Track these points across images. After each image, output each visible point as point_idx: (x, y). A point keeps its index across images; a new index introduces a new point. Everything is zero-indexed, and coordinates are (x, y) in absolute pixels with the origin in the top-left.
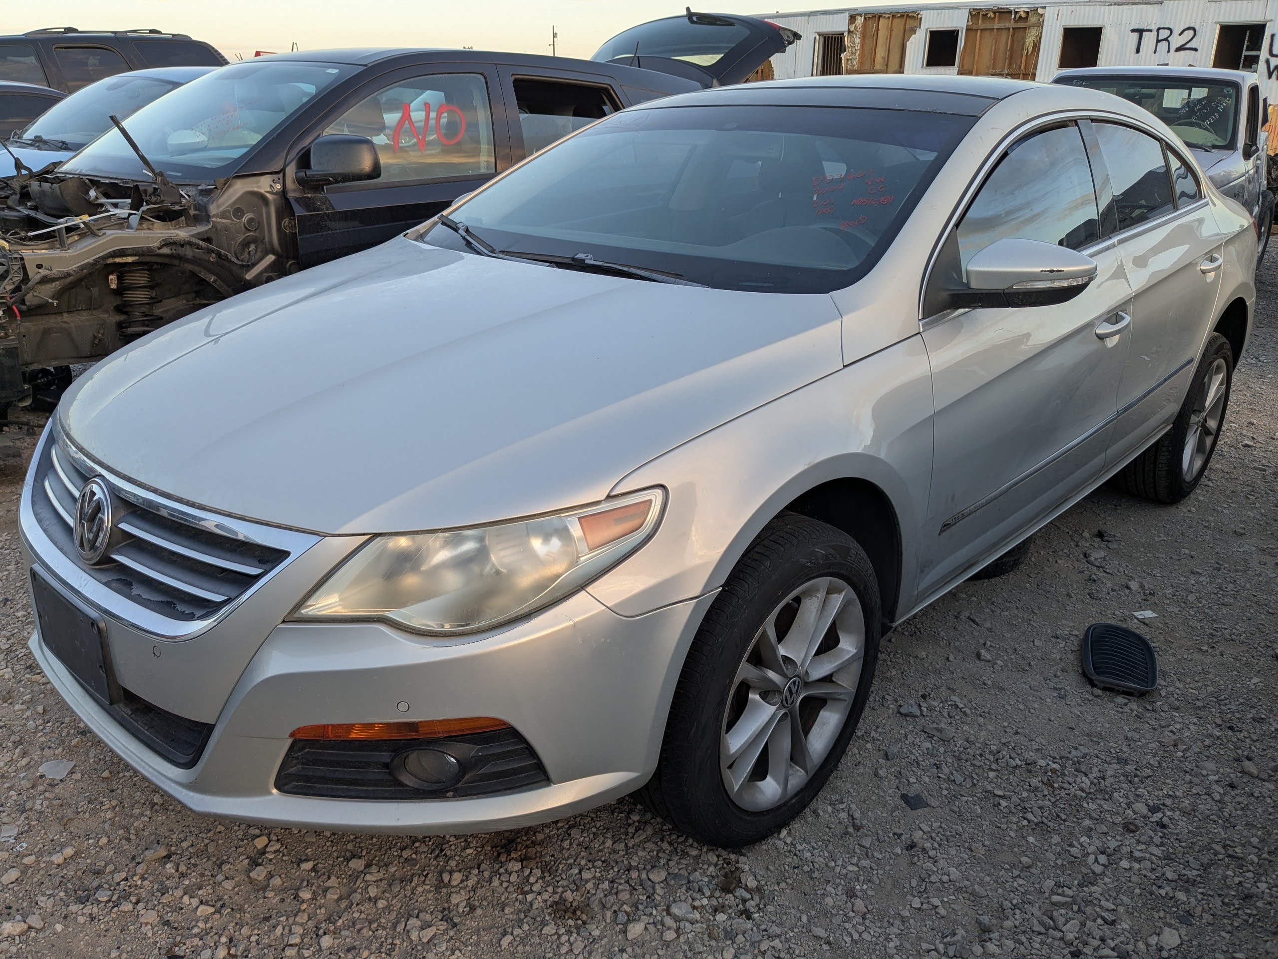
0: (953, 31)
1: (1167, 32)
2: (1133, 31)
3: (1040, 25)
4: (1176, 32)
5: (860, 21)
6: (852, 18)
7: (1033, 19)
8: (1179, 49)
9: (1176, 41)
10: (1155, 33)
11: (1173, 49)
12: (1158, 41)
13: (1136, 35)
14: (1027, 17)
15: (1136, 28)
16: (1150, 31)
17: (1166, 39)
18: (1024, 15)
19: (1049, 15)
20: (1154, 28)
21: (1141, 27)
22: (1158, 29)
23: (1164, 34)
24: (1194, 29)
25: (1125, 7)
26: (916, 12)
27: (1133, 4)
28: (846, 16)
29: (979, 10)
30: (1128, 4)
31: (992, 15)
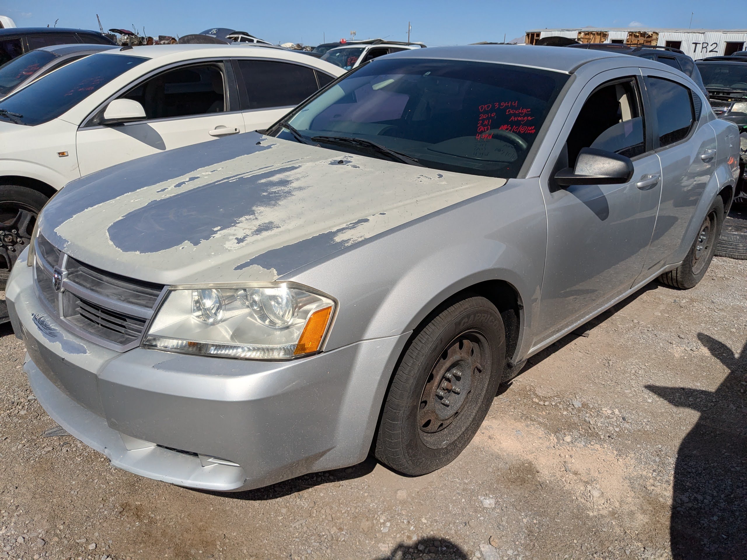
0: (622, 40)
1: (706, 45)
3: (657, 39)
4: (710, 45)
5: (582, 34)
6: (580, 33)
7: (654, 37)
8: (710, 51)
9: (710, 48)
10: (701, 45)
12: (703, 48)
13: (694, 45)
14: (652, 36)
19: (661, 35)
20: (701, 42)
21: (696, 42)
24: (717, 44)
26: (606, 32)
27: (695, 33)
28: (577, 32)
29: (632, 32)
30: (691, 33)
31: (638, 34)
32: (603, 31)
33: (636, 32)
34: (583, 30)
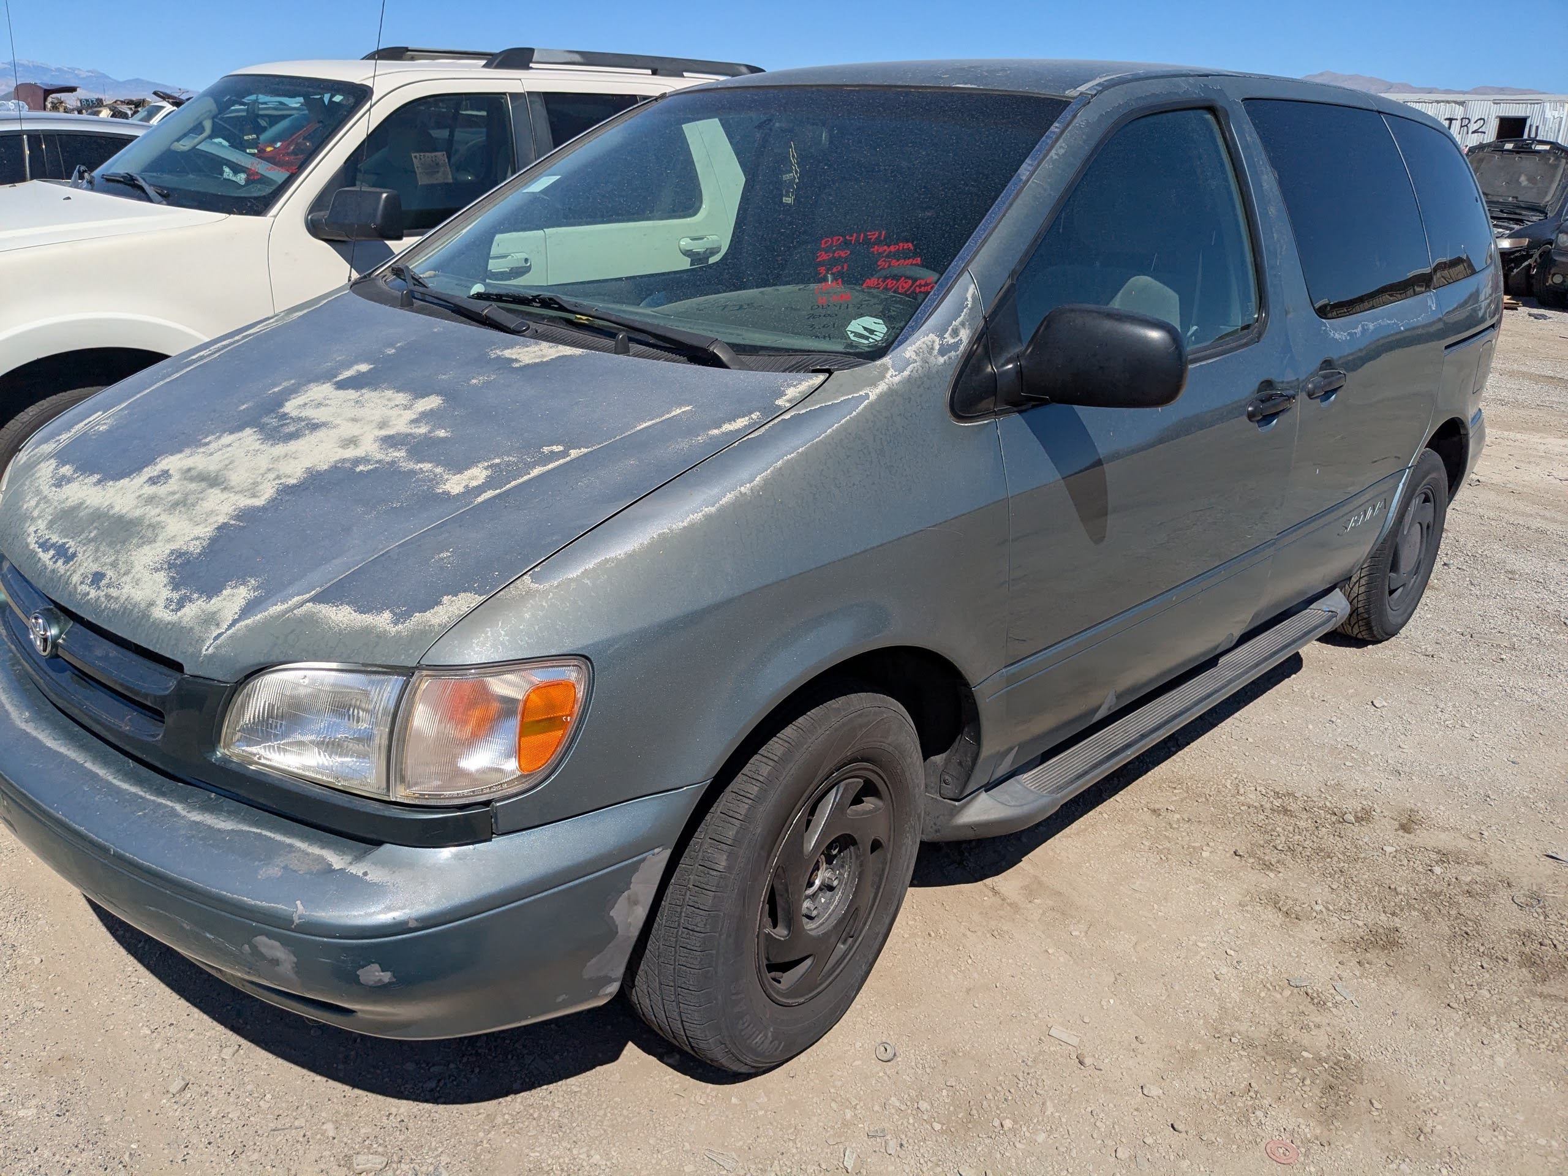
1: (1467, 121)
2: (1446, 119)
4: (1472, 122)
8: (1474, 132)
9: (1473, 127)
10: (1459, 122)
11: (1470, 132)
12: (1461, 126)
13: (1448, 122)
17: (1466, 126)
20: (1459, 118)
22: (1462, 119)
23: (1466, 122)
24: (1484, 120)
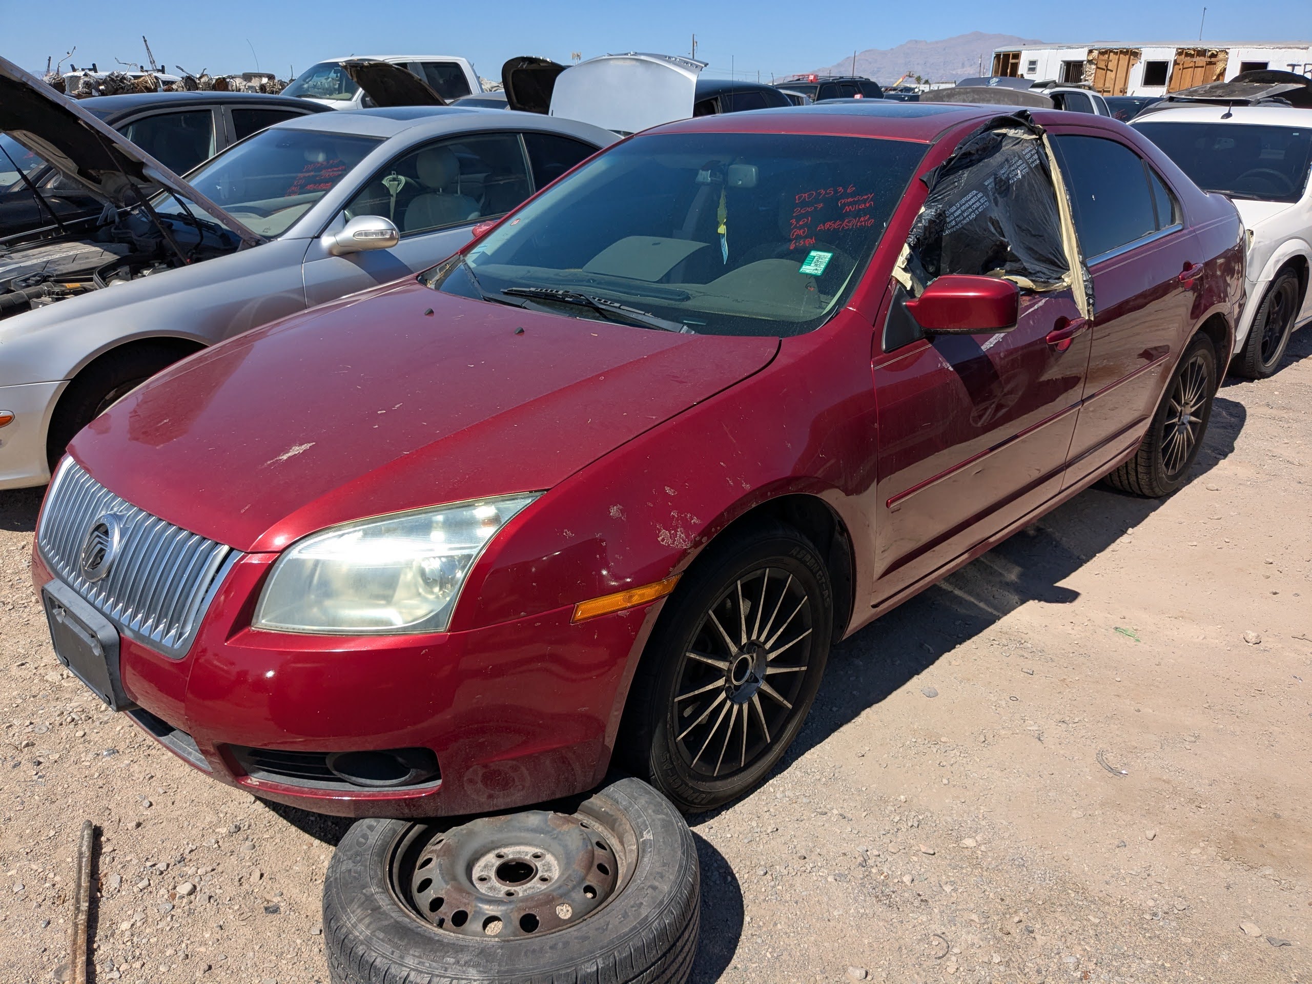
0: (1165, 62)
3: (1226, 60)
5: (1095, 53)
6: (1090, 52)
7: (1221, 56)
14: (1217, 55)
15: (1290, 63)
16: (1300, 65)
18: (1215, 53)
19: (1232, 52)
21: (1294, 63)
25: (1284, 50)
26: (1138, 49)
27: (1289, 48)
28: (1086, 50)
29: (1183, 49)
30: (1285, 48)
31: (1193, 53)
32: (1131, 47)
33: (1188, 49)
34: (1096, 47)
